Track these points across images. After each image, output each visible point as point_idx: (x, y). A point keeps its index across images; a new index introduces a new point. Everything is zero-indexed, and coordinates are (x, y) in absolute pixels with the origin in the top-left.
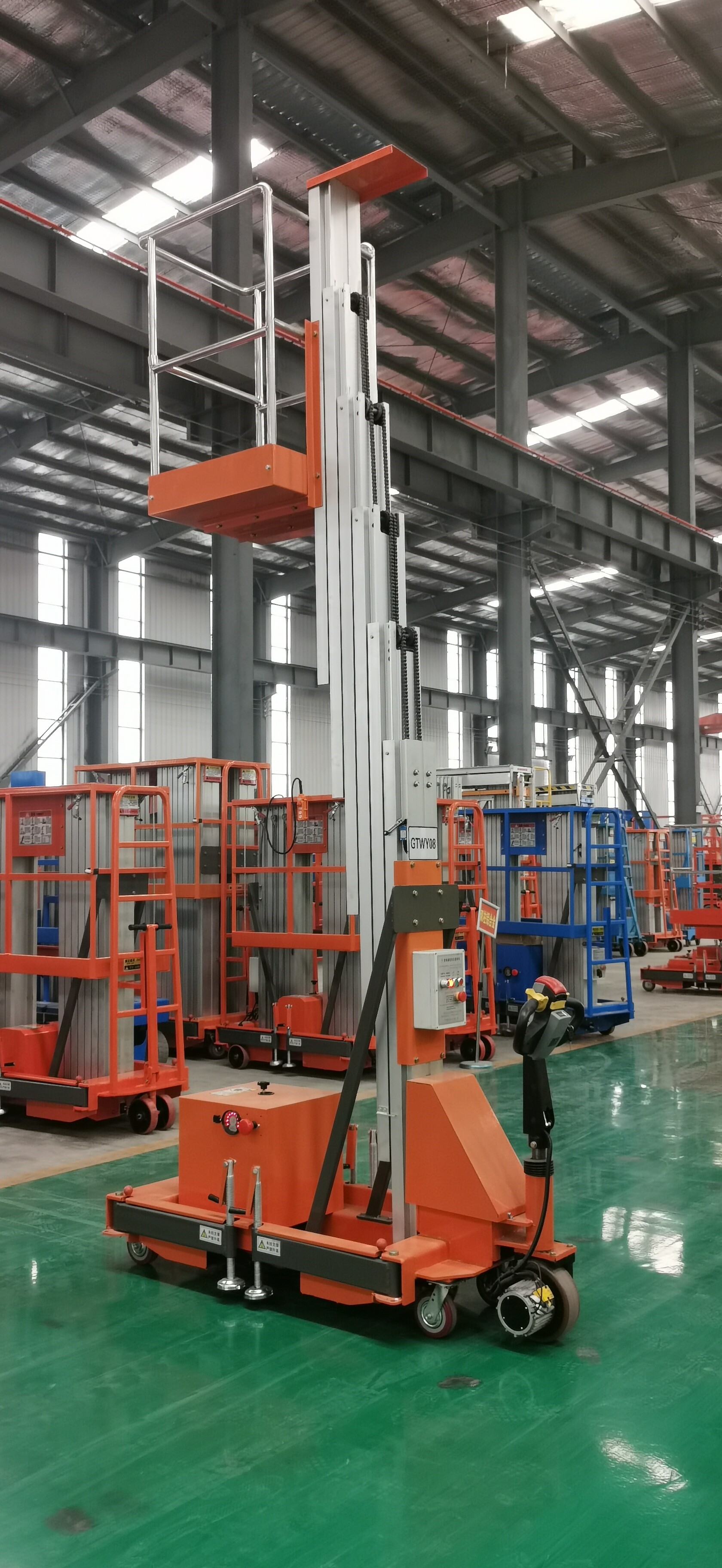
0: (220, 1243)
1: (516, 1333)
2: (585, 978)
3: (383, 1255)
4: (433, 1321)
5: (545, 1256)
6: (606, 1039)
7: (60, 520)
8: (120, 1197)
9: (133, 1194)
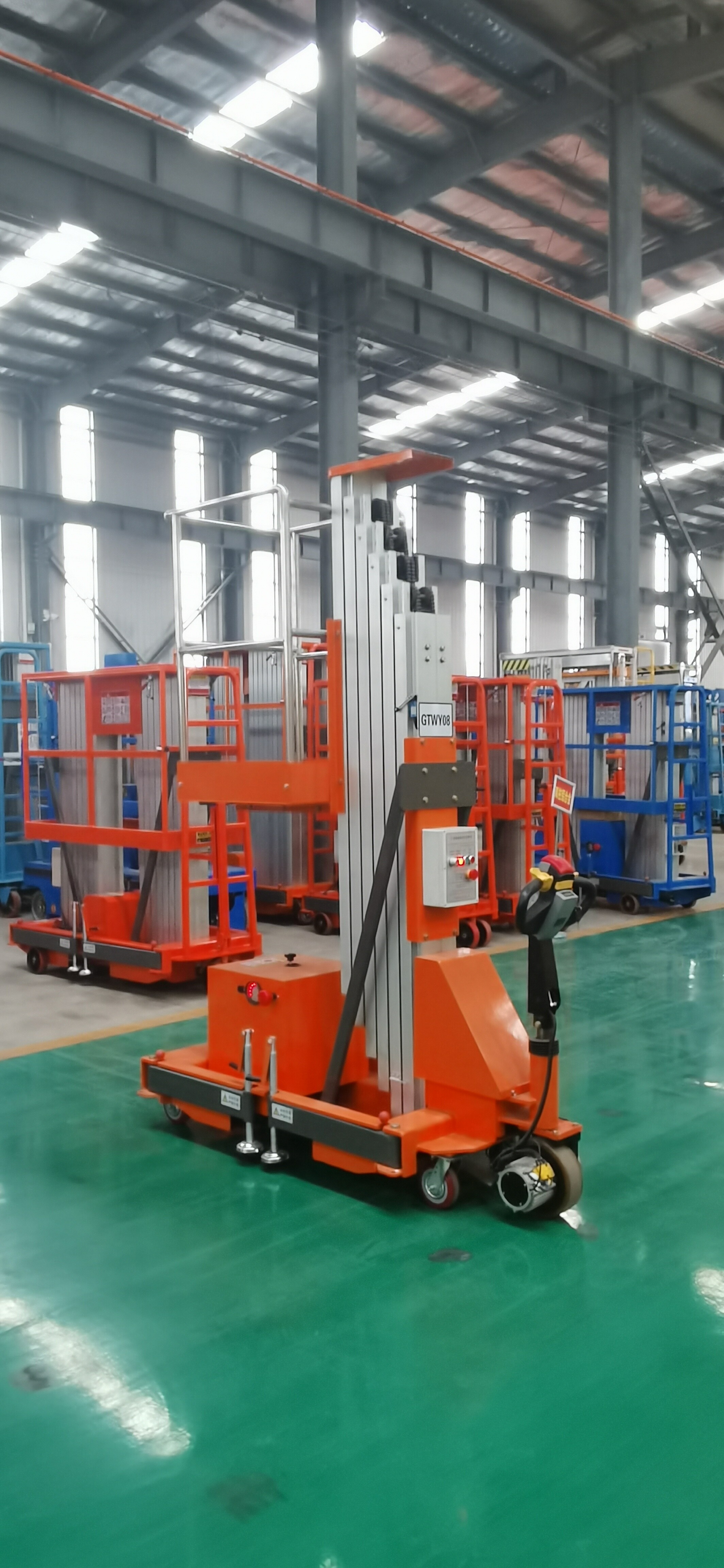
0: (239, 1108)
1: (515, 1209)
2: (666, 853)
3: (386, 1128)
4: (436, 1192)
5: (547, 1134)
6: (687, 912)
7: (195, 417)
8: (153, 1060)
9: (166, 1057)
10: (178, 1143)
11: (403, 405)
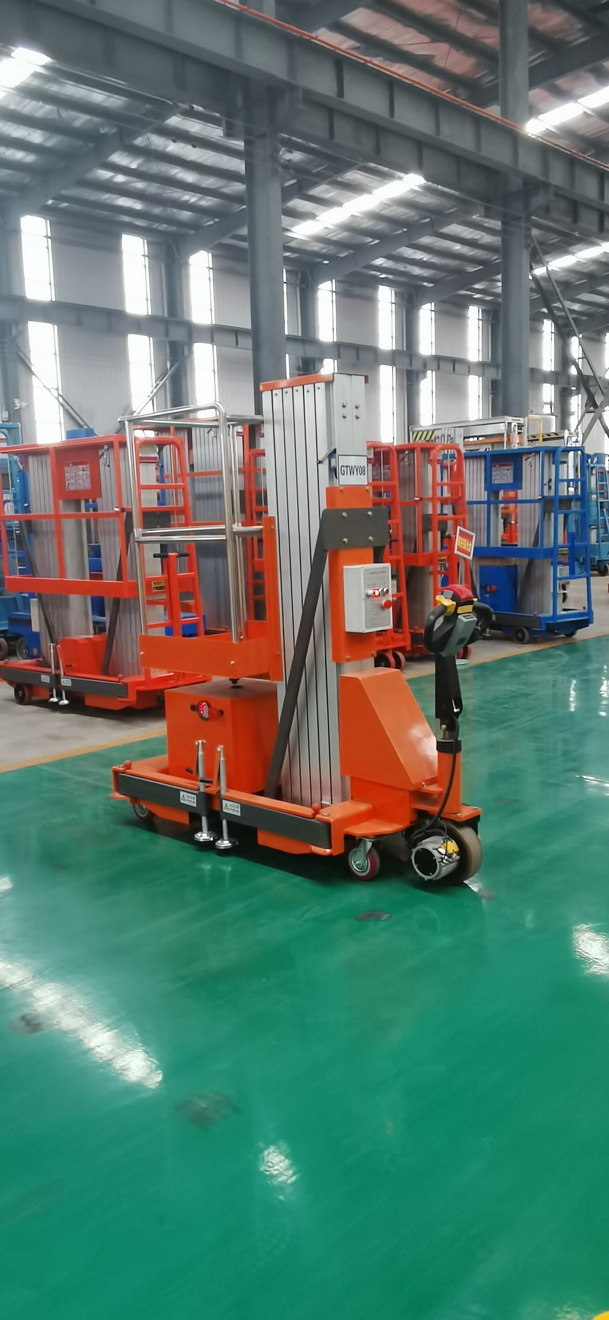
0: (195, 805)
1: (427, 878)
2: (552, 591)
3: (317, 816)
4: (361, 867)
5: (452, 817)
6: (569, 640)
7: (139, 223)
8: (122, 769)
9: (132, 767)
10: (146, 835)
11: (322, 207)
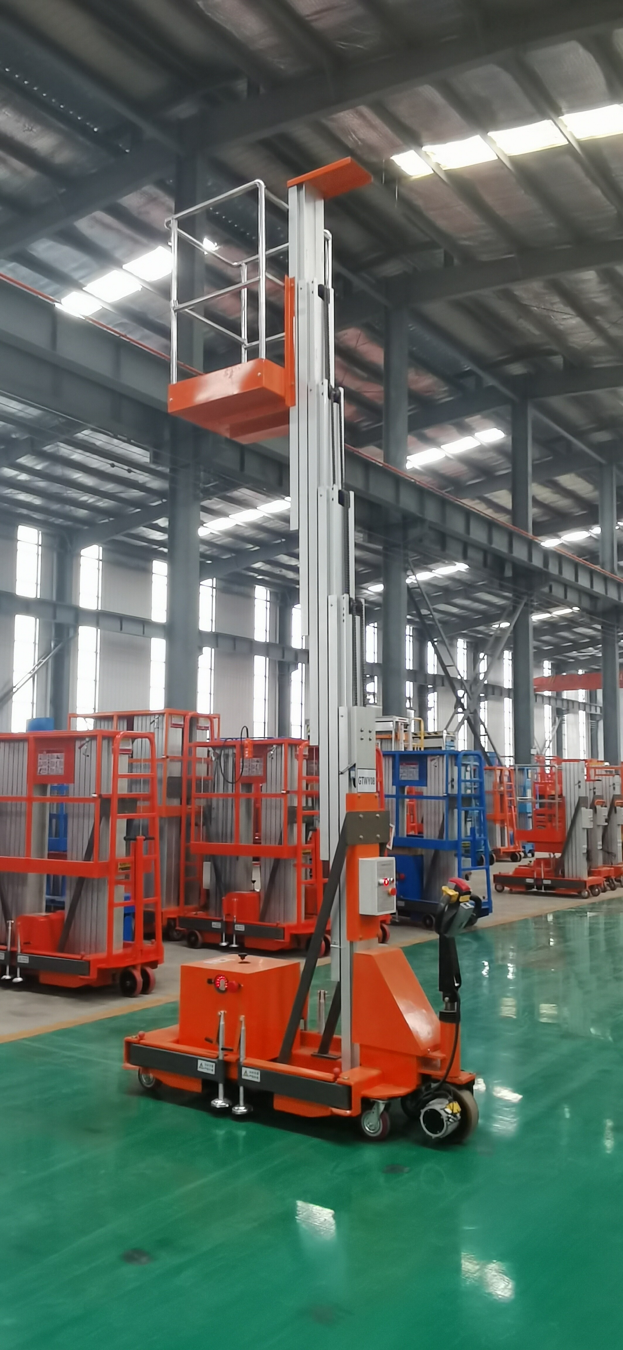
0: (213, 1073)
1: (434, 1136)
3: (338, 1080)
4: (373, 1128)
5: (455, 1081)
7: (36, 516)
8: (136, 1039)
9: (145, 1037)
10: (152, 1103)
11: (210, 516)
